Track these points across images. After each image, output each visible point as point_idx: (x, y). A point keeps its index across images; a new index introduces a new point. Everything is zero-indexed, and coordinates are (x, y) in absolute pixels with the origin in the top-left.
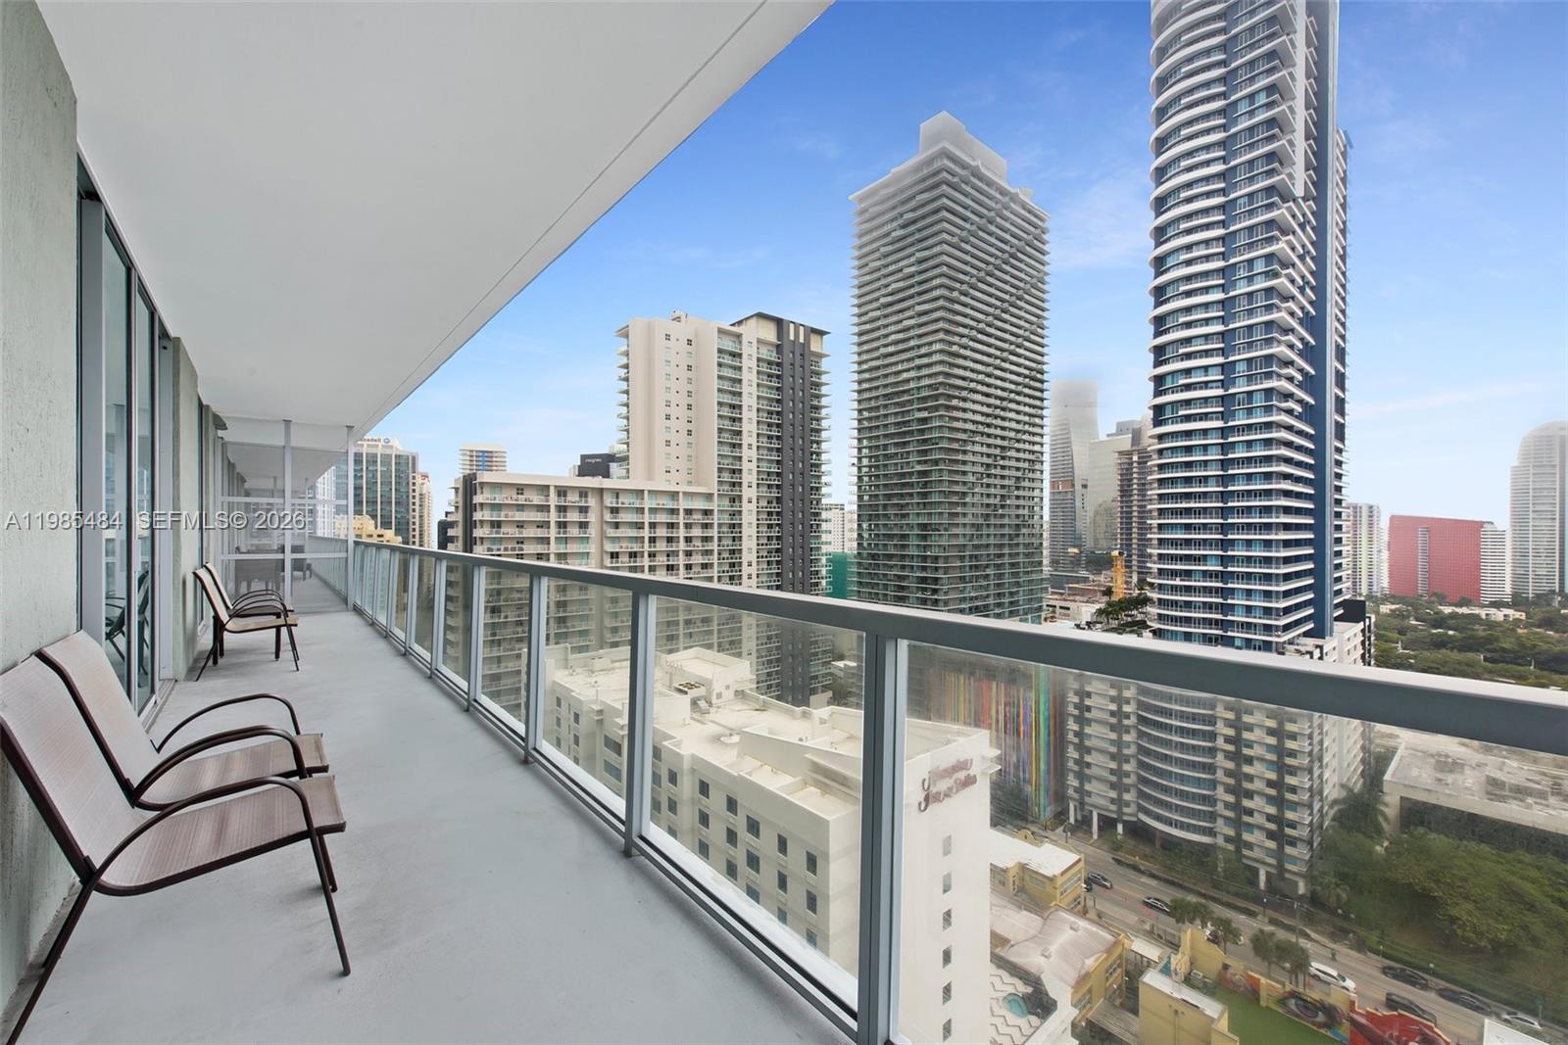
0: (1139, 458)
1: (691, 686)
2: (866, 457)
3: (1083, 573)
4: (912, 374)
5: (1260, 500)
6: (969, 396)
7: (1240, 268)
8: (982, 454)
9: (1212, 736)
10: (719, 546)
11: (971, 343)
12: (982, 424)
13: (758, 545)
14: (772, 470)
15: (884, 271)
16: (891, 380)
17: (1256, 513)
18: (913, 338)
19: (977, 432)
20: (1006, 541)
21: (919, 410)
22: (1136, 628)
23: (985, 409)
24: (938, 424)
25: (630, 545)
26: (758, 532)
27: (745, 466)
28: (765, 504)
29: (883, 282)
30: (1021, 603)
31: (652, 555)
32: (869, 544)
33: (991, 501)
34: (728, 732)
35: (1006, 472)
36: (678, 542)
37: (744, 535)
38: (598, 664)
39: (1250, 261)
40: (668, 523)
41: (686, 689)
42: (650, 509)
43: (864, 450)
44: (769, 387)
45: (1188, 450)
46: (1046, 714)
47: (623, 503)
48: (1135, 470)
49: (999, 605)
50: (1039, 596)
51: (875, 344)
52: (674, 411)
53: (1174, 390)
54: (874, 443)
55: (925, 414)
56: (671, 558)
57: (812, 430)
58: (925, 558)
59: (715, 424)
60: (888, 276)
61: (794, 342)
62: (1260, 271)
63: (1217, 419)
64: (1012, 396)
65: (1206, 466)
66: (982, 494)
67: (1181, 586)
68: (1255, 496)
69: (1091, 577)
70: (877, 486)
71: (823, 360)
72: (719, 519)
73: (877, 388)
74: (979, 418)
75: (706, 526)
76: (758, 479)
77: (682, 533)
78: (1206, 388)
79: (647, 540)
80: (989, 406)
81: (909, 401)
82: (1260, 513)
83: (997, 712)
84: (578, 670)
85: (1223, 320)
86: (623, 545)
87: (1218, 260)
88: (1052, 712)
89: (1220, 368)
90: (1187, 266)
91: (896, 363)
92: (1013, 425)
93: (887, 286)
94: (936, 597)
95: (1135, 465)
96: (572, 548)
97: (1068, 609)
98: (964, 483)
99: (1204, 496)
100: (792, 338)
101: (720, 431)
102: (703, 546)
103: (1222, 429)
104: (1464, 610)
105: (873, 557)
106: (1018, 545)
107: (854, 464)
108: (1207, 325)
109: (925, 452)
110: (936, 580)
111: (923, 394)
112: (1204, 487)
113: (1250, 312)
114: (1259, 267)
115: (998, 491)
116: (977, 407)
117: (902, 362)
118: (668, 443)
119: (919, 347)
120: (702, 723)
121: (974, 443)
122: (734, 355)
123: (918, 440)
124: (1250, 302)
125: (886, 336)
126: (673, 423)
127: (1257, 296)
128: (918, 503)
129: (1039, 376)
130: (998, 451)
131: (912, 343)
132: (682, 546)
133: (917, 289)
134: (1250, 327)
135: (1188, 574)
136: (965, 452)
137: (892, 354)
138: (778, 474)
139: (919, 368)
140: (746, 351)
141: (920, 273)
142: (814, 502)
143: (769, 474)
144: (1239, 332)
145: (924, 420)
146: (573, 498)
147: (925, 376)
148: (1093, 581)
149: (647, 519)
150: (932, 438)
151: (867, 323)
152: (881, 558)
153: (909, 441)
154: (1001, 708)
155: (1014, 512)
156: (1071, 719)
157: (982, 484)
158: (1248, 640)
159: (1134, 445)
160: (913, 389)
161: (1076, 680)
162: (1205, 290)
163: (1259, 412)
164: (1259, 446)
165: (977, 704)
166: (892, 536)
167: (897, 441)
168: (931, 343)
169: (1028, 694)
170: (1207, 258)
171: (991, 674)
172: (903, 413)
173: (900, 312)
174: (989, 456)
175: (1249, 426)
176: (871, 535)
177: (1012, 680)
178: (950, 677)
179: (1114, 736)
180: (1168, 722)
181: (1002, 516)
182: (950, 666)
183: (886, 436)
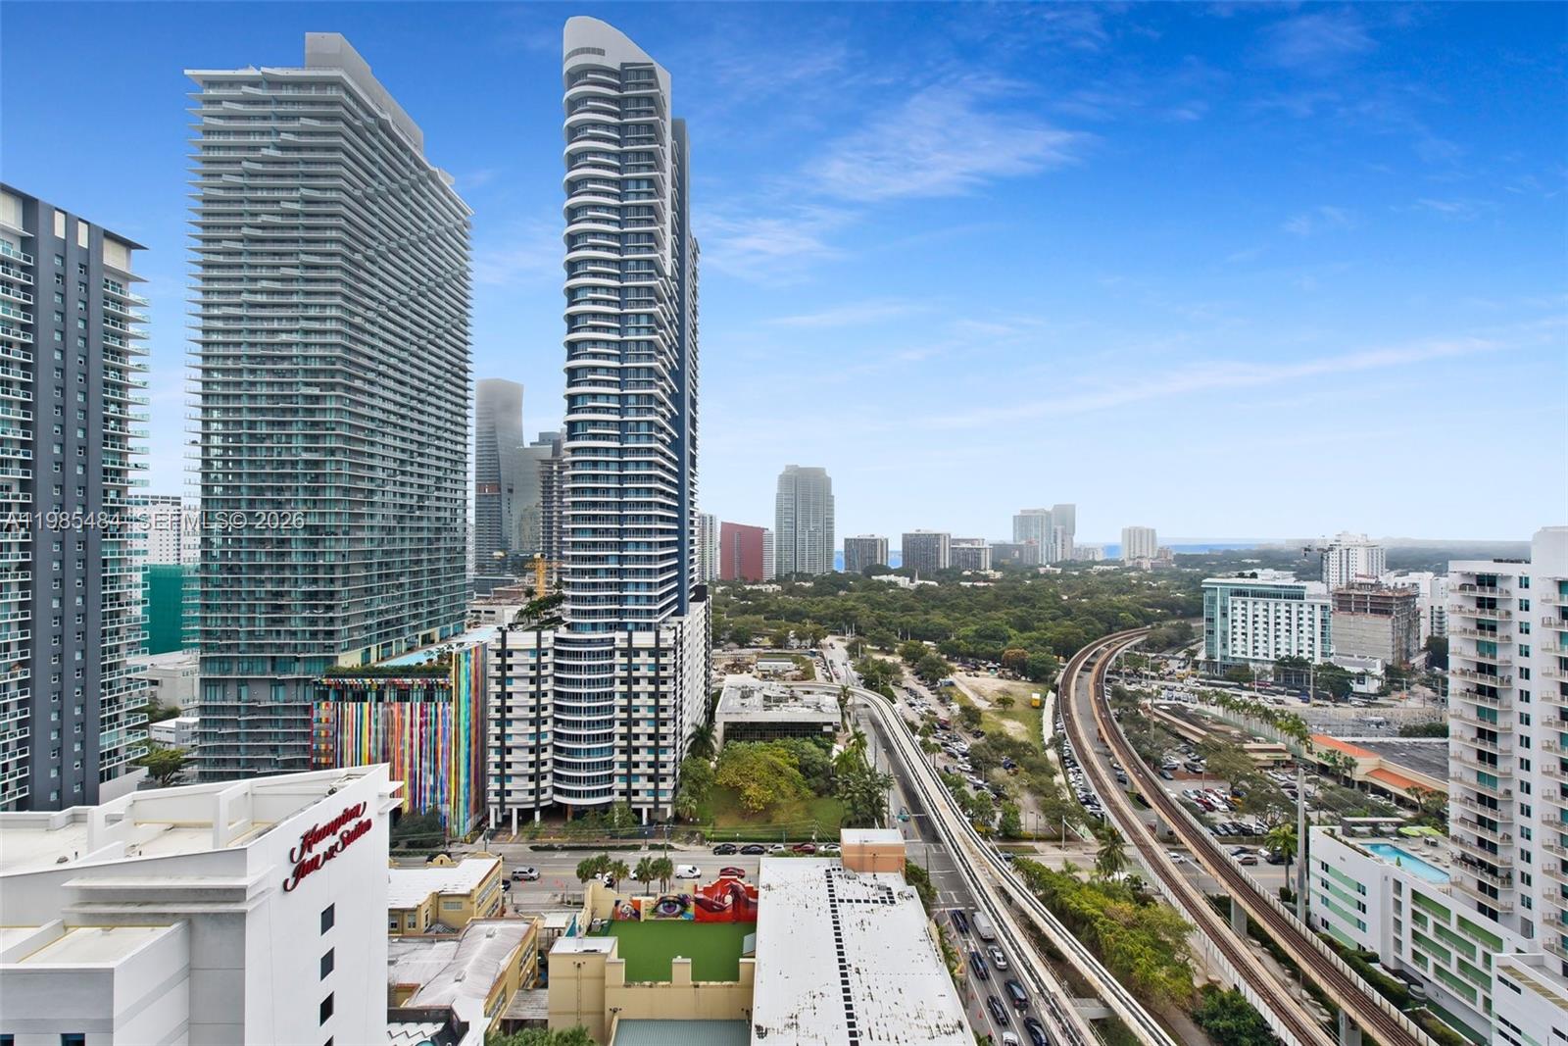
0: (558, 467)
2: (218, 435)
3: (509, 576)
4: (296, 338)
5: (645, 510)
6: (377, 379)
7: (631, 318)
8: (394, 448)
9: (612, 709)
11: (380, 320)
12: (394, 414)
15: (249, 194)
16: (262, 338)
17: (642, 521)
18: (297, 293)
19: (388, 423)
20: (424, 546)
21: (307, 384)
22: (549, 625)
23: (398, 398)
24: (334, 406)
29: (248, 207)
30: (442, 611)
32: (223, 553)
33: (406, 501)
35: (424, 471)
43: (214, 425)
45: (595, 464)
46: (467, 724)
48: (554, 478)
49: (415, 617)
50: (462, 602)
51: (234, 286)
53: (585, 410)
54: (231, 417)
55: (316, 391)
57: (108, 384)
58: (315, 568)
60: (256, 202)
61: (65, 241)
62: (644, 325)
63: (615, 440)
64: (432, 389)
65: (608, 479)
66: (395, 493)
67: (589, 583)
68: (642, 507)
69: (516, 579)
70: (238, 475)
71: (132, 284)
73: (237, 344)
74: (390, 406)
78: (608, 413)
80: (403, 395)
81: (291, 370)
82: (645, 520)
83: (412, 736)
85: (619, 358)
87: (615, 307)
88: (473, 721)
89: (617, 398)
90: (593, 304)
91: (270, 319)
92: (433, 421)
93: (254, 215)
94: (331, 615)
95: (554, 473)
97: (493, 612)
98: (372, 479)
99: (606, 505)
100: (60, 235)
103: (619, 449)
104: (755, 587)
105: (230, 569)
106: (438, 549)
107: (194, 442)
108: (608, 359)
109: (315, 438)
110: (331, 594)
111: (313, 366)
112: (606, 497)
113: (638, 357)
114: (644, 322)
115: (415, 491)
116: (389, 395)
117: (280, 319)
119: (306, 306)
121: (384, 434)
123: (306, 422)
124: (637, 349)
125: (253, 280)
127: (642, 345)
128: (306, 500)
129: (462, 373)
130: (414, 447)
131: (295, 299)
133: (303, 234)
134: (638, 369)
135: (594, 572)
136: (372, 444)
137: (263, 306)
138: (24, 444)
139: (307, 332)
141: (308, 215)
142: (111, 492)
144: (630, 371)
145: (315, 398)
147: (315, 345)
148: (518, 583)
150: (325, 422)
151: (218, 253)
152: (244, 570)
153: (291, 422)
154: (416, 730)
155: (434, 514)
156: (493, 723)
157: (395, 482)
158: (637, 624)
159: (553, 455)
160: (297, 357)
161: (497, 683)
162: (608, 329)
163: (644, 438)
164: (643, 466)
165: (386, 732)
166: (262, 542)
167: (271, 418)
168: (323, 306)
169: (447, 708)
170: (608, 302)
171: (403, 695)
172: (281, 384)
173: (275, 254)
174: (403, 451)
175: (638, 449)
176: (225, 540)
177: (429, 696)
178: (350, 708)
179: (533, 730)
180: (578, 704)
181: (420, 518)
182: (350, 695)
183: (252, 410)
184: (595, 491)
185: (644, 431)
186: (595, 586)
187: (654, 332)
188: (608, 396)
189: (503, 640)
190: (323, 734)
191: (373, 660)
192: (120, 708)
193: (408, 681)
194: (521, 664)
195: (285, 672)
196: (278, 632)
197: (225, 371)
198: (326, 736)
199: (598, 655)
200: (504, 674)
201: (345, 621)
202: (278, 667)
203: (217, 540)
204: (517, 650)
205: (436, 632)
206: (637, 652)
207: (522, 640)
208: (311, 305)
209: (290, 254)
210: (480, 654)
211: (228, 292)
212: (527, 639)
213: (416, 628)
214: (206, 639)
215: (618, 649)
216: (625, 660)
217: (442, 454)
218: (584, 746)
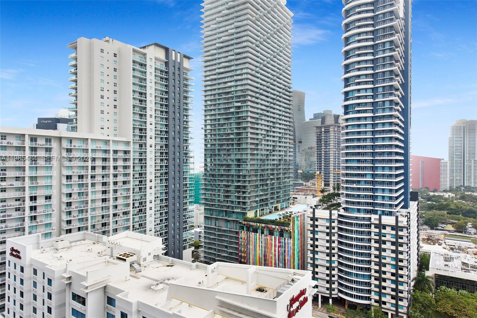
0: (325, 130)
1: (128, 256)
2: (209, 125)
3: (300, 182)
4: (233, 84)
5: (388, 149)
6: (260, 96)
7: (380, 46)
8: (265, 125)
9: (370, 255)
10: (133, 171)
11: (261, 71)
12: (265, 110)
13: (155, 170)
14: (163, 129)
15: (218, 31)
16: (222, 86)
17: (386, 155)
18: (233, 65)
19: (263, 114)
20: (275, 167)
21: (237, 102)
22: (335, 207)
23: (266, 104)
24: (245, 109)
25: (79, 171)
26: (155, 163)
27: (148, 127)
28: (159, 148)
29: (218, 36)
30: (281, 197)
31: (93, 177)
32: (211, 169)
33: (269, 148)
34: (155, 283)
35: (275, 134)
36: (109, 169)
37: (148, 165)
38: (60, 245)
39: (384, 43)
40: (103, 158)
41: (124, 258)
42: (92, 150)
43: (208, 121)
44: (161, 84)
45: (359, 126)
46: (298, 250)
47: (74, 146)
48: (323, 135)
49: (272, 198)
50: (289, 193)
51: (214, 67)
52: (105, 94)
54: (213, 118)
55: (239, 104)
56: (105, 178)
57: (184, 109)
58: (239, 176)
59: (132, 102)
60: (220, 33)
61: (175, 61)
62: (387, 48)
63: (370, 112)
64: (278, 98)
65: (366, 133)
66: (265, 144)
67: (356, 188)
68: (386, 147)
69: (304, 183)
70: (215, 140)
71: (189, 72)
72: (134, 156)
73: (215, 90)
74: (263, 107)
75: (125, 160)
76: (156, 134)
77: (111, 164)
78: (366, 98)
79: (90, 168)
80: (268, 102)
81: (231, 97)
82: (388, 155)
83: (275, 251)
84: (47, 249)
85: (373, 68)
86: (75, 171)
87: (371, 41)
88: (300, 249)
89: (371, 90)
90: (358, 42)
91: (225, 78)
92: (278, 112)
93: (219, 38)
94: (244, 195)
95: (323, 133)
96: (40, 173)
97: (296, 198)
98: (257, 139)
99: (365, 147)
100: (174, 59)
101: (134, 106)
102: (124, 171)
103: (372, 117)
104: (436, 194)
105: (213, 175)
106: (280, 169)
107: (202, 128)
108: (366, 70)
109: (239, 123)
110: (245, 187)
111: (238, 94)
112: (365, 143)
113: (384, 66)
114: (387, 46)
115: (272, 143)
116: (263, 102)
117: (228, 77)
118: (102, 112)
119: (236, 70)
120: (138, 278)
121: (261, 119)
122: (141, 65)
123: (236, 117)
124: (384, 62)
125: (219, 63)
126: (105, 100)
127: (386, 58)
128: (236, 148)
129: (289, 89)
130: (271, 124)
131: (233, 68)
132: (112, 171)
133: (235, 41)
134: (384, 72)
135: (359, 182)
136: (258, 124)
137: (222, 73)
138: (166, 132)
139: (236, 81)
140: (148, 63)
141: (237, 33)
142: (185, 147)
143: (161, 131)
144: (379, 74)
145: (239, 107)
146: (41, 142)
147: (239, 85)
148: (306, 185)
149: (90, 155)
150: (243, 116)
151: (209, 56)
152: (217, 176)
153: (231, 118)
154: (277, 248)
155: (278, 153)
156: (309, 252)
157: (265, 140)
158: (383, 211)
159: (322, 124)
160: (233, 91)
161: (311, 233)
162: (366, 54)
163: (387, 110)
164: (387, 125)
165: (265, 247)
166: (222, 165)
167: (225, 117)
168: (242, 69)
169: (289, 241)
170: (367, 40)
171: (271, 233)
172: (228, 103)
173: (226, 52)
174: (268, 126)
175: (384, 116)
176: (211, 164)
177: (281, 235)
178: (252, 235)
179: (328, 258)
180: (351, 250)
181: (274, 155)
182: (251, 229)
183: (219, 114)
184: (359, 140)
185: (387, 105)
186: (359, 189)
187: (394, 51)
188: (366, 89)
189: (314, 213)
190: (243, 244)
191: (258, 216)
192: (187, 224)
193: (274, 227)
194: (322, 225)
195: (229, 217)
196: (227, 201)
197: (211, 100)
198: (244, 245)
199: (361, 225)
200: (314, 229)
201: (249, 198)
202: (227, 215)
203: (209, 165)
204: (320, 218)
205: (279, 206)
206: (384, 227)
207: (322, 213)
208: (238, 70)
209: (231, 50)
210: (302, 217)
211: (212, 70)
212: (325, 214)
213: (272, 203)
214: (206, 201)
215: (373, 224)
216: (377, 230)
217: (281, 126)
218: (354, 271)
